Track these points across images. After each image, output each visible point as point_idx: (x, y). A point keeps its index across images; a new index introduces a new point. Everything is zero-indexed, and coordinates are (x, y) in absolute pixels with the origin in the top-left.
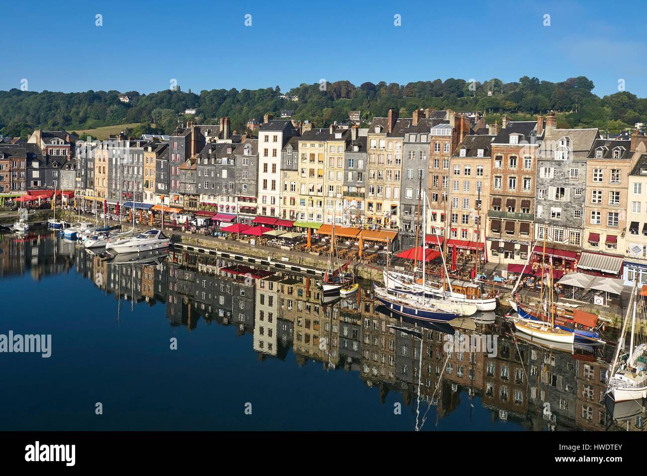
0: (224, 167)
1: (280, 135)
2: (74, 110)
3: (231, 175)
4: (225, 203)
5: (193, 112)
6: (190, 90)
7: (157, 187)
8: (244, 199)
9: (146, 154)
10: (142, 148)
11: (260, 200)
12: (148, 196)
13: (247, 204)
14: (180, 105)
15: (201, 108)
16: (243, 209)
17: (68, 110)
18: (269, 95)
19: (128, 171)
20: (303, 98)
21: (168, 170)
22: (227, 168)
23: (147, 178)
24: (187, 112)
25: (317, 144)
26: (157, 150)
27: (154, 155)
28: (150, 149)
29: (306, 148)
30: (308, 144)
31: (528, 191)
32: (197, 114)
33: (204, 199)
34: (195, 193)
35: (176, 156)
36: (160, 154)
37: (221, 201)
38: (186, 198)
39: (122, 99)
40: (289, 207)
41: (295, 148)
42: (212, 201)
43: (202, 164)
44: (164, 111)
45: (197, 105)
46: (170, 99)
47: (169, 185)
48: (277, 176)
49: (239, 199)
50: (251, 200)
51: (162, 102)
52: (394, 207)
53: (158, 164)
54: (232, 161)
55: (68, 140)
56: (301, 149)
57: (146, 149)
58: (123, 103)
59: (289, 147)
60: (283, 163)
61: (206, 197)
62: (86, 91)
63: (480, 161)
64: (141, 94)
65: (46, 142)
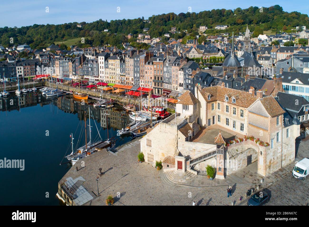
0: (90, 67)
1: (104, 57)
2: (59, 32)
3: (92, 70)
4: (91, 78)
5: (107, 30)
6: (106, 20)
7: (73, 73)
8: (96, 77)
9: (69, 62)
10: (68, 61)
11: (100, 77)
12: (71, 76)
13: (97, 78)
14: (102, 28)
15: (110, 28)
16: (95, 80)
17: (57, 32)
18: (138, 22)
19: (65, 68)
20: (153, 22)
21: (75, 68)
22: (91, 68)
23: (70, 70)
24: (105, 31)
25: (113, 60)
26: (72, 61)
27: (71, 63)
28: (70, 61)
29: (111, 61)
30: (111, 60)
31: (162, 74)
32: (108, 32)
33: (85, 77)
34: (83, 75)
35: (77, 64)
36: (73, 63)
37: (90, 77)
38: (81, 77)
39: (78, 26)
40: (107, 79)
41: (108, 62)
42: (87, 77)
43: (84, 66)
44: (95, 32)
45: (109, 27)
46: (97, 25)
47: (76, 73)
48: (104, 70)
49: (95, 77)
50: (97, 77)
51: (94, 27)
52: (132, 79)
53: (73, 66)
54: (92, 65)
55: (48, 57)
56: (109, 62)
57: (69, 61)
58: (79, 28)
59: (106, 61)
60: (105, 66)
61: (86, 76)
62: (63, 24)
63: (151, 66)
64: (87, 23)
65: (41, 58)
